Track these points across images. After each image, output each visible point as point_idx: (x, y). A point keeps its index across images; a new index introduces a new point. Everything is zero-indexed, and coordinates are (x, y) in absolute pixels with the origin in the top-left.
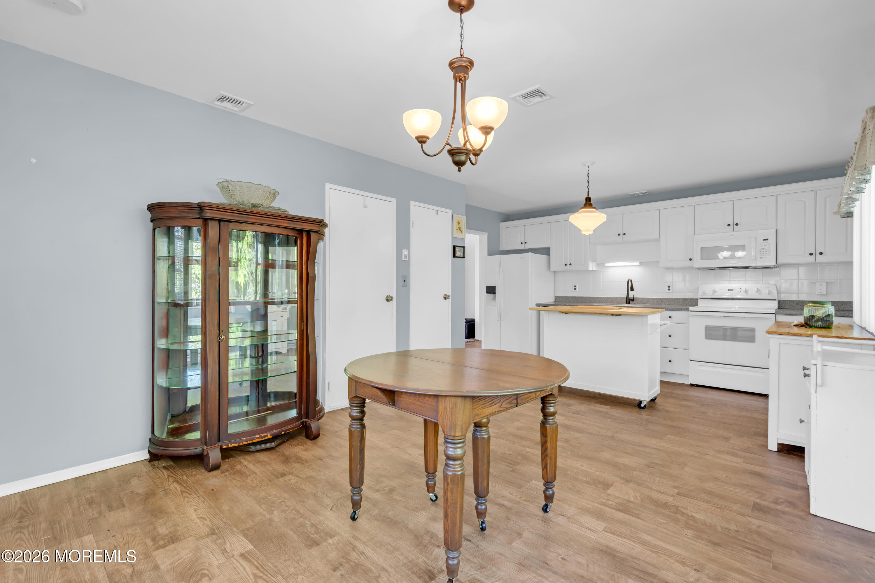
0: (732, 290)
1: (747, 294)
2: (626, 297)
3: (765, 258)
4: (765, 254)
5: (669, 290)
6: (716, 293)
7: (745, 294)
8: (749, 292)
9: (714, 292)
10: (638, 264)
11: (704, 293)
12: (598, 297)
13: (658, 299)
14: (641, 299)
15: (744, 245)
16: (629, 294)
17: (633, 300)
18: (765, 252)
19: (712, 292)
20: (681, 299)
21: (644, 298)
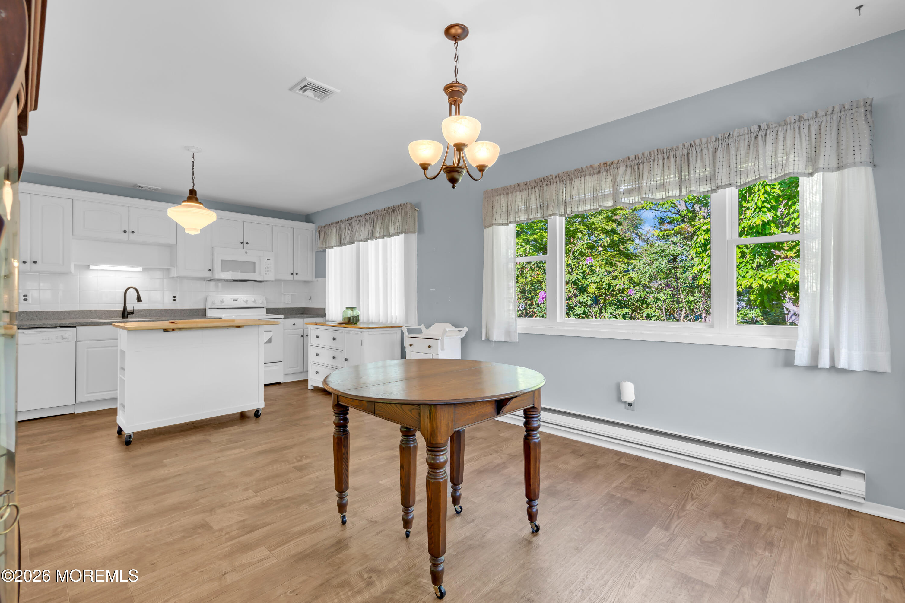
0: (236, 300)
1: (247, 303)
2: (122, 309)
3: (269, 274)
4: (268, 271)
5: (175, 300)
6: (223, 303)
7: (245, 304)
8: (248, 302)
9: (222, 302)
10: (140, 269)
11: (213, 303)
12: (73, 311)
13: (162, 310)
14: (141, 311)
15: (255, 262)
16: (127, 306)
17: (132, 313)
18: (268, 270)
19: (220, 302)
20: (188, 309)
21: (145, 310)
